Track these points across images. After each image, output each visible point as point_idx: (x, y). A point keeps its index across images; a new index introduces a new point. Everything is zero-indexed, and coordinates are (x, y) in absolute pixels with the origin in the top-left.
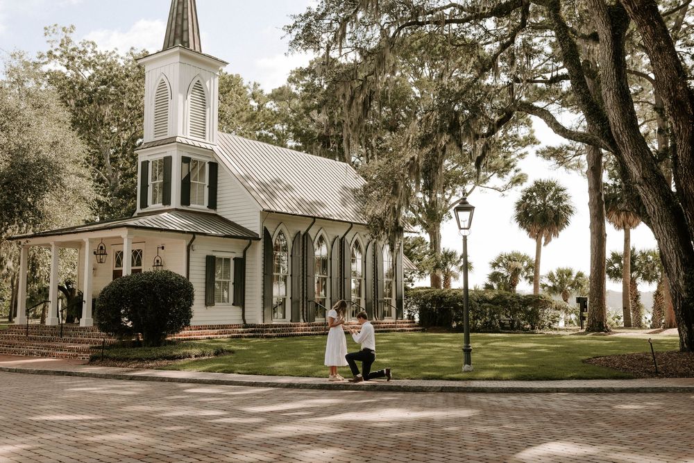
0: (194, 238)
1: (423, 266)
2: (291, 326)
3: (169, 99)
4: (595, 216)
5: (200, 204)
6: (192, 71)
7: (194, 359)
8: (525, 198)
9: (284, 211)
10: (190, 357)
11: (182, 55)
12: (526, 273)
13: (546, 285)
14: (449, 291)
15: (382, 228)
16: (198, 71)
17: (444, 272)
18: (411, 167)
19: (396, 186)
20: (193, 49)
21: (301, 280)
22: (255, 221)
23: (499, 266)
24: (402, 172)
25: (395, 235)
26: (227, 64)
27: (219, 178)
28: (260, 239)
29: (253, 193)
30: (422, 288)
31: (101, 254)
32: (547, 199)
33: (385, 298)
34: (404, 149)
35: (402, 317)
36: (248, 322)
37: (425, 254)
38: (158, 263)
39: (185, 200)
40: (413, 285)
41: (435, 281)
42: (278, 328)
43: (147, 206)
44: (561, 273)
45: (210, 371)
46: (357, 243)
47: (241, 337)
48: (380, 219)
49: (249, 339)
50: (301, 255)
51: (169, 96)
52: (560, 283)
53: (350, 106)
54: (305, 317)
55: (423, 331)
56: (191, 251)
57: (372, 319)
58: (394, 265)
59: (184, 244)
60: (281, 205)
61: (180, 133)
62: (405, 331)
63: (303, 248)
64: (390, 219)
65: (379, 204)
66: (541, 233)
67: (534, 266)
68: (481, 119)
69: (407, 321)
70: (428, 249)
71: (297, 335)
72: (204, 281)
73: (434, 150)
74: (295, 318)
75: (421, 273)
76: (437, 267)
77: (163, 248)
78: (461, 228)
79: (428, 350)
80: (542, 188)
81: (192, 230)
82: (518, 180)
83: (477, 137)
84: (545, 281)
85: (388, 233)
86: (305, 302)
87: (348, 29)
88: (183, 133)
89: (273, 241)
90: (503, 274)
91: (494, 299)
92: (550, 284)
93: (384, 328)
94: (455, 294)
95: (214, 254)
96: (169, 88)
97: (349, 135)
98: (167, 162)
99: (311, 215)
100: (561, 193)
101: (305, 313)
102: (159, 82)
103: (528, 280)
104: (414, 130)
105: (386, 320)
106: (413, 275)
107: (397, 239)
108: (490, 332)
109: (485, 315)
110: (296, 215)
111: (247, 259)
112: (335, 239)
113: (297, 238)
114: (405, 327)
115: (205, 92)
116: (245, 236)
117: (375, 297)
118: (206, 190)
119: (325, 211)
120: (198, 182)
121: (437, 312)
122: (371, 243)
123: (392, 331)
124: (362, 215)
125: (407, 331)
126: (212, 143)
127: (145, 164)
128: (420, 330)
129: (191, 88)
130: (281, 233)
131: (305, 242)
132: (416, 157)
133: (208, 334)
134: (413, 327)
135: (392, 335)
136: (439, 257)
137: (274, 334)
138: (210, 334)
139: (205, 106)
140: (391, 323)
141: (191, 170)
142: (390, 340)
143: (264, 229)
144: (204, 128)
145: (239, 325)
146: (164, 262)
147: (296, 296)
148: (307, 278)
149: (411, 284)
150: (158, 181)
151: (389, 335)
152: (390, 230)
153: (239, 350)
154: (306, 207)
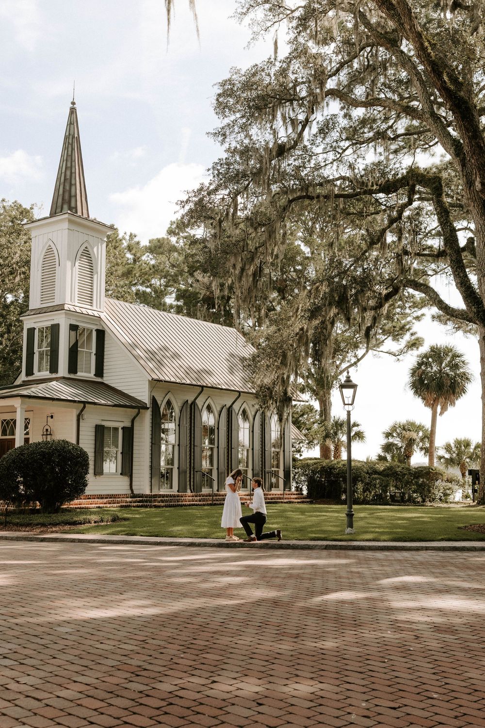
0: (84, 407)
1: (311, 435)
2: (178, 496)
3: (57, 265)
5: (87, 372)
6: (81, 238)
7: (93, 524)
8: (420, 364)
9: (173, 380)
10: (90, 522)
11: (70, 221)
12: (421, 444)
13: (443, 457)
14: (338, 463)
15: (271, 397)
16: (87, 238)
17: (334, 442)
18: (301, 337)
19: (284, 356)
21: (188, 450)
22: (144, 390)
23: (393, 436)
24: (291, 342)
25: (284, 406)
27: (106, 346)
28: (148, 408)
29: (142, 362)
30: (311, 459)
32: (443, 365)
33: (273, 469)
34: (293, 319)
35: (290, 488)
36: (135, 492)
37: (314, 423)
38: (47, 433)
39: (73, 367)
40: (301, 455)
41: (325, 452)
42: (165, 499)
43: (33, 374)
44: (459, 443)
45: (113, 534)
46: (244, 412)
47: (129, 506)
48: (269, 389)
50: (189, 424)
51: (57, 263)
52: (458, 455)
53: (240, 277)
54: (192, 488)
55: (311, 503)
56: (81, 420)
58: (283, 435)
59: (74, 413)
60: (169, 374)
61: (68, 301)
62: (293, 502)
63: (191, 418)
64: (278, 388)
65: (268, 373)
66: (436, 402)
67: (430, 436)
68: (368, 294)
69: (295, 492)
70: (318, 417)
71: (185, 505)
72: (94, 450)
73: (323, 322)
74: (182, 488)
75: (310, 443)
76: (326, 437)
77: (52, 417)
78: (345, 404)
80: (438, 354)
81: (83, 400)
82: (414, 345)
83: (365, 309)
84: (442, 452)
85: (276, 403)
86: (192, 473)
87: (240, 199)
88: (71, 301)
89: (162, 410)
90: (397, 445)
91: (384, 470)
92: (447, 456)
93: (272, 499)
94: (343, 465)
95: (103, 423)
96: (56, 254)
98: (54, 329)
99: (199, 384)
100: (458, 360)
101: (192, 484)
102: (46, 248)
103: (424, 451)
104: (303, 300)
105: (274, 491)
106: (301, 445)
107: (285, 409)
108: (380, 505)
109: (375, 487)
110: (185, 384)
111: (135, 428)
112: (222, 408)
113: (184, 407)
114: (293, 499)
115: (93, 259)
116: (133, 405)
117: (262, 468)
118: (93, 358)
119: (212, 380)
120: (85, 350)
121: (326, 484)
122: (258, 413)
123: (279, 502)
124: (251, 384)
125: (295, 502)
126: (99, 310)
127: (31, 331)
128: (308, 502)
129: (79, 255)
130: (169, 403)
131: (193, 411)
132: (305, 328)
133: (97, 504)
134: (301, 499)
135: (280, 506)
136: (330, 426)
137: (162, 504)
138: (100, 504)
139: (92, 273)
140: (278, 495)
141: (78, 338)
142: (279, 510)
143: (152, 398)
144: (92, 295)
145: (126, 495)
146: (53, 431)
147: (183, 466)
148: (194, 448)
149: (299, 454)
150: (44, 349)
151: (276, 506)
152: (278, 400)
153: (133, 518)
154: (194, 376)
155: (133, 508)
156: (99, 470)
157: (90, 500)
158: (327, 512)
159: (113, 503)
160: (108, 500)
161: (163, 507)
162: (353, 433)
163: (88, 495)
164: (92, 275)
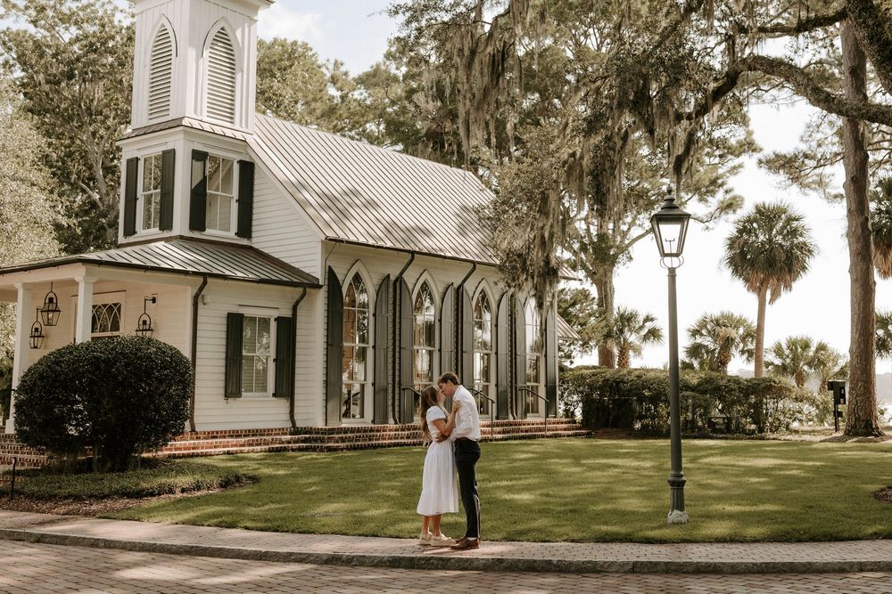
0: (205, 283)
1: (587, 334)
2: (372, 430)
3: (173, 56)
4: (858, 254)
5: (223, 227)
6: (212, 12)
8: (740, 231)
9: (362, 240)
12: (741, 345)
13: (772, 364)
14: (630, 372)
15: (524, 269)
16: (223, 12)
17: (618, 344)
18: (570, 168)
19: (545, 199)
21: (390, 354)
22: (314, 257)
23: (702, 335)
24: (554, 176)
25: (545, 282)
27: (255, 188)
28: (320, 287)
29: (311, 211)
30: (587, 368)
31: (49, 311)
32: (774, 232)
33: (528, 384)
34: (558, 141)
35: (556, 413)
36: (299, 424)
37: (590, 315)
38: (145, 326)
39: (198, 220)
40: (572, 362)
41: (606, 357)
42: (349, 435)
43: (135, 233)
44: (793, 344)
46: (484, 296)
47: (285, 449)
48: (520, 256)
49: (298, 454)
50: (391, 314)
51: (173, 53)
52: (792, 360)
53: (469, 66)
54: (397, 415)
55: (589, 436)
56: (200, 305)
57: (507, 418)
58: (544, 331)
59: (189, 293)
60: (357, 231)
61: (189, 112)
62: (560, 436)
63: (394, 303)
64: (536, 255)
65: (519, 231)
66: (764, 284)
67: (756, 334)
69: (564, 419)
70: (595, 307)
71: (381, 446)
72: (224, 356)
73: (608, 139)
74: (380, 416)
75: (585, 344)
76: (608, 336)
77: (154, 300)
78: (664, 255)
79: (599, 473)
80: (767, 216)
81: (202, 270)
82: (730, 206)
83: (677, 118)
84: (770, 357)
85: (533, 278)
86: (397, 391)
88: (195, 112)
89: (344, 290)
90: (707, 346)
92: (778, 362)
93: (527, 431)
94: (638, 376)
95: (242, 311)
96: (172, 39)
97: (468, 113)
98: (168, 158)
99: (407, 248)
100: (795, 224)
101: (397, 409)
102: (160, 25)
103: (746, 354)
105: (531, 418)
106: (572, 347)
107: (548, 288)
108: (695, 438)
110: (382, 247)
111: (300, 319)
112: (447, 289)
113: (383, 286)
114: (561, 430)
115: (234, 48)
116: (295, 280)
117: (511, 382)
118: (235, 207)
119: (430, 242)
120: (220, 193)
121: (611, 406)
122: (505, 296)
123: (539, 437)
124: (491, 250)
125: (564, 436)
126: (244, 130)
127: (133, 163)
128: (583, 434)
129: (210, 40)
130: (357, 278)
131: (398, 291)
132: (578, 154)
133: (228, 446)
134: (573, 429)
135: (538, 444)
136: (612, 321)
137: (341, 445)
138: (232, 446)
139: (233, 69)
140: (537, 424)
141: (207, 173)
142: (536, 453)
143: (327, 271)
144: (233, 105)
145: (283, 429)
146: (155, 323)
147: (382, 381)
148: (400, 352)
149: (569, 361)
150: (153, 191)
151: (533, 444)
152: (536, 273)
153: (270, 477)
154: (399, 235)
155: (291, 454)
156: (233, 388)
157: (216, 440)
158: (617, 456)
159: (257, 445)
160: (247, 439)
161: (342, 449)
162: (646, 331)
163: (213, 432)
164: (233, 73)
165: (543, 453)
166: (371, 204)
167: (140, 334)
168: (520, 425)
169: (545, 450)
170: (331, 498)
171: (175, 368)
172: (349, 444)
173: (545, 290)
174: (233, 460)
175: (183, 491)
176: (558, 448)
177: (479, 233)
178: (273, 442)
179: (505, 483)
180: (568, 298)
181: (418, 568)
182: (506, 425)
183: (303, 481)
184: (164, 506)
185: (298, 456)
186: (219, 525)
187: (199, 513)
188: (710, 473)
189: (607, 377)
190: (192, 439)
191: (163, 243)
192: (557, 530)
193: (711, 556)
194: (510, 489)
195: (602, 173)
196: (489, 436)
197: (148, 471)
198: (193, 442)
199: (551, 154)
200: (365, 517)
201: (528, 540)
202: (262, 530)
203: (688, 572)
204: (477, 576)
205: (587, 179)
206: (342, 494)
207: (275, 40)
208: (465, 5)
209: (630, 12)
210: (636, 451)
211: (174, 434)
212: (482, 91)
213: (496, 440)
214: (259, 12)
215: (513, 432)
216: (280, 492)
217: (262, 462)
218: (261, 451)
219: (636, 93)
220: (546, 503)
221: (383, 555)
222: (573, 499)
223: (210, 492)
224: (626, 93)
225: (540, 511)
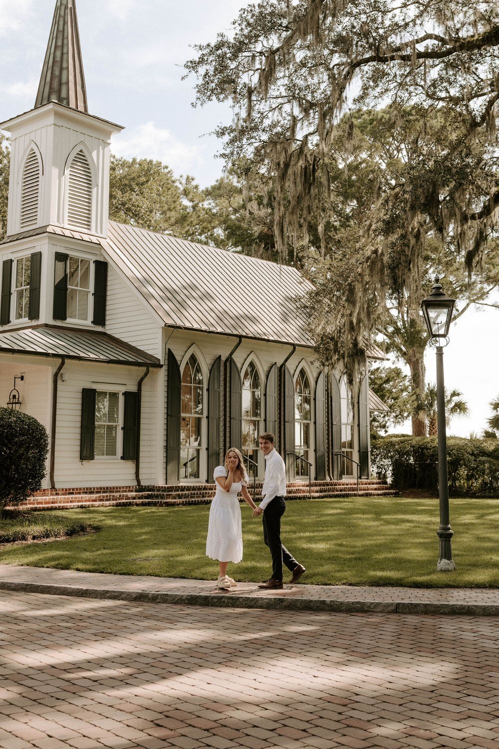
0: (63, 363)
1: (399, 406)
2: (205, 488)
3: (40, 175)
5: (80, 319)
6: (72, 137)
9: (196, 326)
11: (57, 114)
15: (336, 350)
16: (81, 138)
17: (429, 415)
18: (373, 263)
19: (351, 291)
20: (74, 107)
21: (222, 424)
22: (156, 341)
24: (359, 270)
25: (354, 362)
26: (123, 128)
27: (109, 283)
28: (161, 366)
29: (153, 302)
30: (397, 436)
33: (343, 449)
34: (363, 240)
35: (368, 475)
36: (143, 483)
37: (403, 391)
38: (15, 399)
39: (60, 311)
40: (386, 431)
41: (418, 427)
42: (185, 492)
43: (9, 322)
46: (303, 373)
47: (130, 504)
48: (332, 339)
49: (141, 508)
50: (222, 389)
51: (41, 171)
55: (396, 495)
56: (59, 382)
57: (325, 479)
58: (356, 404)
59: (51, 371)
60: (192, 319)
61: (53, 221)
62: (370, 495)
63: (225, 380)
64: (346, 338)
65: (331, 318)
69: (377, 481)
70: (408, 384)
72: (79, 424)
75: (398, 415)
76: (420, 408)
77: (22, 378)
79: (393, 527)
81: (62, 353)
83: (465, 218)
85: (344, 358)
88: (58, 221)
89: (182, 369)
91: (495, 451)
93: (341, 491)
95: (94, 386)
96: (39, 160)
97: (282, 218)
98: (36, 259)
99: (235, 332)
102: (28, 152)
104: (377, 211)
105: (346, 480)
106: (386, 418)
107: (356, 366)
109: (484, 473)
110: (213, 332)
111: (144, 393)
112: (271, 367)
113: (216, 366)
114: (372, 489)
115: (91, 166)
116: (140, 361)
117: (328, 448)
118: (91, 299)
119: (256, 328)
120: (79, 288)
121: (417, 469)
122: (322, 374)
123: (351, 495)
124: (309, 334)
125: (374, 495)
126: (99, 235)
127: (8, 264)
128: (391, 494)
129: (70, 161)
130: (193, 359)
131: (228, 370)
132: (380, 251)
133: (81, 501)
134: (383, 489)
135: (349, 502)
136: (423, 396)
137: (178, 501)
138: (86, 501)
139: (90, 184)
140: (351, 484)
141: (68, 271)
142: (344, 509)
143: (167, 352)
144: (89, 214)
145: (130, 487)
146: (23, 398)
147: (215, 446)
148: (230, 422)
149: (384, 430)
150: (23, 287)
151: (345, 501)
152: (347, 352)
153: (111, 527)
154: (229, 321)
155: (135, 508)
156: (87, 452)
157: (73, 496)
158: (414, 512)
159: (107, 500)
160: (98, 495)
161: (178, 505)
162: (453, 404)
163: (70, 489)
164: (90, 188)
165: (351, 509)
166: (207, 296)
167: (10, 406)
168: (336, 485)
169: (353, 506)
170: (156, 545)
171: (31, 435)
172: (184, 500)
173: (354, 368)
174: (85, 513)
175: (34, 538)
176: (366, 505)
177: (298, 318)
178: (120, 498)
179: (308, 534)
180: (383, 375)
181: (212, 606)
182: (324, 485)
183: (137, 531)
184: (15, 550)
185: (140, 510)
186: (56, 567)
187: (41, 557)
188: (492, 528)
189: (413, 444)
190: (52, 495)
191: (30, 330)
192: (338, 575)
193: (468, 600)
194: (310, 540)
195: (397, 266)
196: (308, 494)
197: (8, 521)
198: (52, 497)
199: (357, 251)
200: (177, 562)
201: (312, 583)
202: (90, 571)
203: (445, 614)
204: (260, 613)
205: (386, 272)
206: (167, 543)
207: (134, 160)
208: (282, 127)
209: (425, 128)
210: (433, 508)
211: (33, 490)
212: (296, 198)
213: (314, 498)
214: (112, 136)
215: (329, 491)
216: (115, 540)
217: (109, 515)
218: (109, 506)
219: (426, 197)
220: (337, 552)
221: (182, 594)
222: (361, 549)
223: (58, 539)
224: (417, 198)
225: (329, 559)
